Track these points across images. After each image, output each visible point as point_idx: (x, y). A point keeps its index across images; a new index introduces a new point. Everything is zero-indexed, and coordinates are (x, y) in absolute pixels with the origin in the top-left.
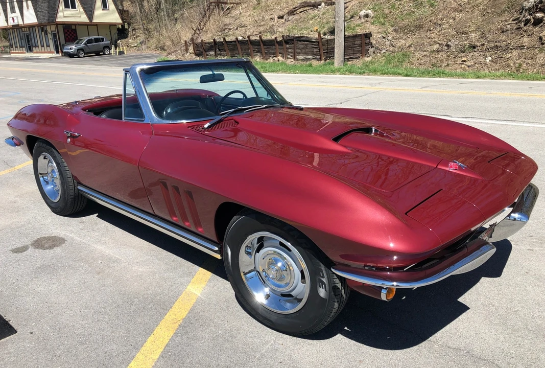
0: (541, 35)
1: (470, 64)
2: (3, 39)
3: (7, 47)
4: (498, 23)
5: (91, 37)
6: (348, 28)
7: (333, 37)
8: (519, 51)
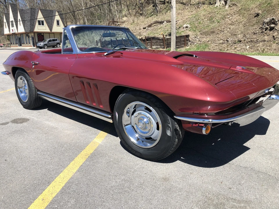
0: (273, 35)
1: (239, 49)
2: (7, 40)
3: (9, 44)
4: (251, 30)
5: (51, 39)
6: (178, 33)
7: (170, 37)
8: (263, 43)
